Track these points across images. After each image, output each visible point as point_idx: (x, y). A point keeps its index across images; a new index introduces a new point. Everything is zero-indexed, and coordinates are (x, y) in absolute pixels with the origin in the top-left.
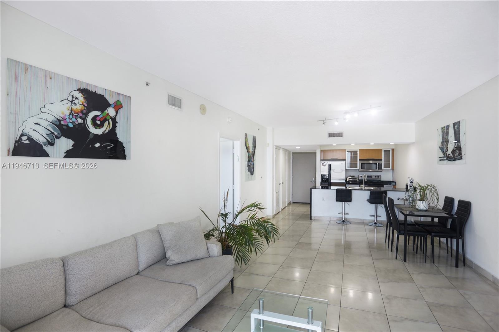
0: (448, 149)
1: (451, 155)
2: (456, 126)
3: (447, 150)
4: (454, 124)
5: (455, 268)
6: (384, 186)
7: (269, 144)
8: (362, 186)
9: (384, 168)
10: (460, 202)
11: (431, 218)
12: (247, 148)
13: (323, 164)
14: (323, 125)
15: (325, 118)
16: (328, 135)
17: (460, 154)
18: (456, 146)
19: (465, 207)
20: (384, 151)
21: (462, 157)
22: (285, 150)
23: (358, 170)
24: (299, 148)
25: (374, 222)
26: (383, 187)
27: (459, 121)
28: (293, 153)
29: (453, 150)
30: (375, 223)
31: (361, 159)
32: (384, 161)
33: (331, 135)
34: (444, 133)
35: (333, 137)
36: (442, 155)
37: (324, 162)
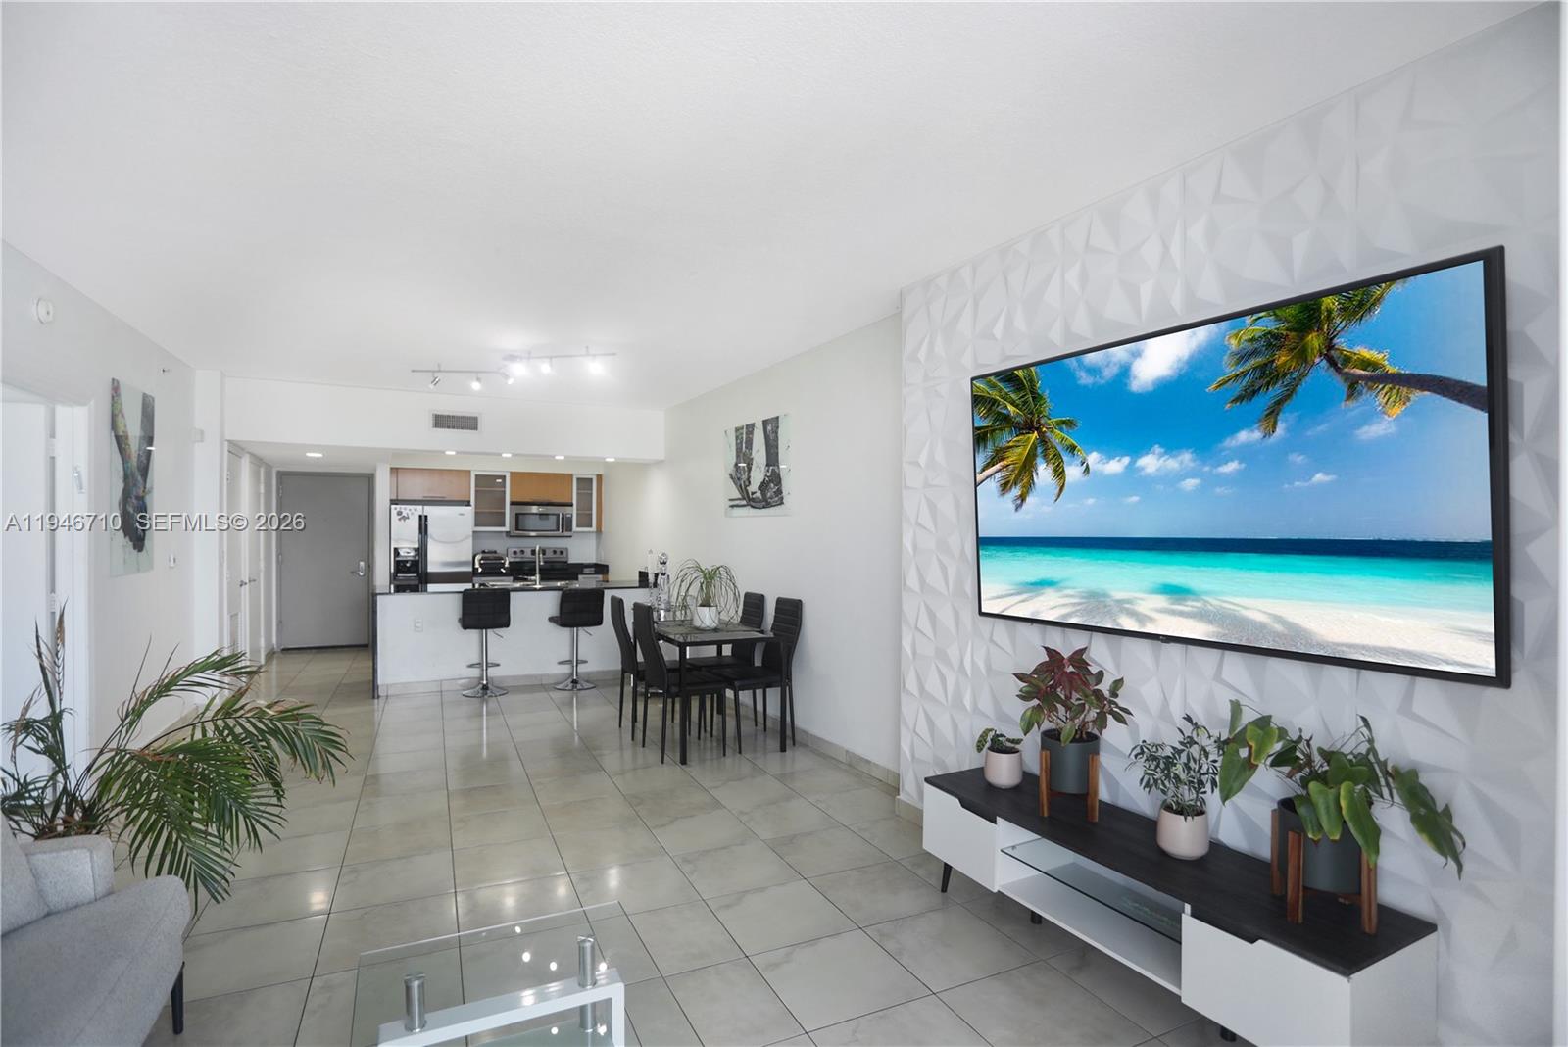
0: (751, 480)
1: (759, 494)
2: (769, 428)
3: (749, 483)
4: (765, 422)
5: (779, 754)
6: (580, 577)
7: (202, 433)
8: (533, 578)
9: (578, 526)
10: (780, 602)
11: (716, 647)
12: (121, 442)
13: (399, 513)
14: (432, 386)
15: (439, 365)
16: (430, 421)
17: (779, 492)
18: (769, 474)
19: (791, 612)
20: (578, 479)
21: (782, 498)
22: (258, 461)
23: (504, 535)
24: (320, 455)
25: (571, 680)
26: (577, 579)
27: (777, 418)
28: (282, 475)
29: (763, 483)
30: (575, 682)
31: (515, 500)
32: (578, 510)
33: (442, 421)
34: (741, 442)
35: (449, 427)
36: (736, 494)
37: (403, 506)
